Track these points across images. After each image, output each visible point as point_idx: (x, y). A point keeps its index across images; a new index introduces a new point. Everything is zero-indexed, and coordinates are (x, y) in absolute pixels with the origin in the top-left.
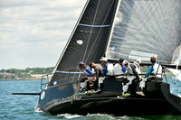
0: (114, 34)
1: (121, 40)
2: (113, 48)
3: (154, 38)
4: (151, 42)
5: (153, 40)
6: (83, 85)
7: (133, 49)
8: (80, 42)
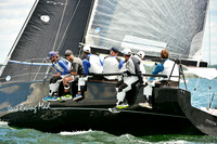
0: (98, 8)
1: (109, 19)
2: (97, 31)
3: (160, 16)
4: (156, 24)
5: (159, 20)
6: (54, 87)
7: (128, 33)
8: (46, 19)
